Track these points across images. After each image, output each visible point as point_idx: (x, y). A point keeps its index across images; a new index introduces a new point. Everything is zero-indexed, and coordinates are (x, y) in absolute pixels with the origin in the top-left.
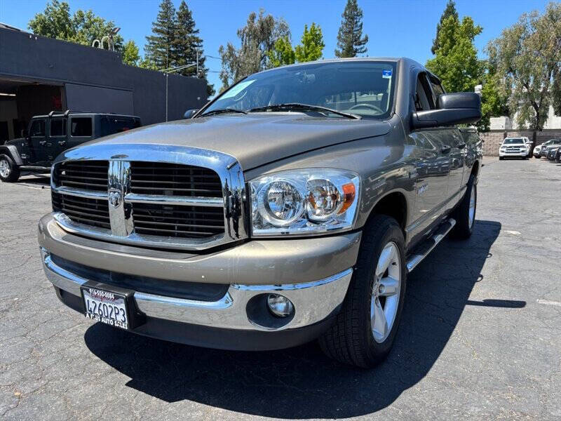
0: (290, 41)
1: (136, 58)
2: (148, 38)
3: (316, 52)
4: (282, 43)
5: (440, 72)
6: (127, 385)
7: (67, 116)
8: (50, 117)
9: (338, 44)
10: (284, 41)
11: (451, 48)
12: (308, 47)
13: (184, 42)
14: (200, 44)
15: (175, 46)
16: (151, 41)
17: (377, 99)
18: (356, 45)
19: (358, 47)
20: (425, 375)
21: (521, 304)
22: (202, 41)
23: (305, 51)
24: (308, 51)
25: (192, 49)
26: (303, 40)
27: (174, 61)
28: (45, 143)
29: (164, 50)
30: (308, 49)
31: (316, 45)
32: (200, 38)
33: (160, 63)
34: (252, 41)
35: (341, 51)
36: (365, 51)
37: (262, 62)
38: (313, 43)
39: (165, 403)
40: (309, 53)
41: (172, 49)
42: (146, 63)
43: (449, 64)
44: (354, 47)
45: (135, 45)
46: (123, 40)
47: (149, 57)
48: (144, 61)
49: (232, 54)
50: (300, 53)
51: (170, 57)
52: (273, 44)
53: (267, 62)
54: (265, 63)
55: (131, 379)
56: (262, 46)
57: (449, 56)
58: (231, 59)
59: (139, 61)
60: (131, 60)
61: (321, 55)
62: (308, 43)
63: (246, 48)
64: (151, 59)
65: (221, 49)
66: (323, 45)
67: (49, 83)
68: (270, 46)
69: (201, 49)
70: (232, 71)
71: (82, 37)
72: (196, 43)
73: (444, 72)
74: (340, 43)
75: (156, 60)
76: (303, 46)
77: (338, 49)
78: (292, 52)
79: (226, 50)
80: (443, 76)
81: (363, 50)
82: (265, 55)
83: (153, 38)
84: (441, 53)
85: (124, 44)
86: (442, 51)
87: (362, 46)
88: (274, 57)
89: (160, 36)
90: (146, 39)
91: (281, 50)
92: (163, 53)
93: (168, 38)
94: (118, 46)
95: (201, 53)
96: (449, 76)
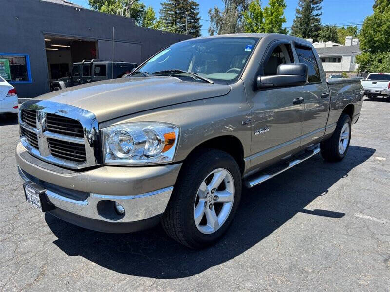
0: (260, 3)
1: (153, 19)
2: (162, 4)
3: (279, 11)
4: (254, 5)
5: (376, 26)
6: (54, 242)
7: (92, 64)
8: (83, 64)
9: (299, 4)
10: (256, 3)
11: (387, 6)
12: (274, 8)
13: (186, 6)
14: (197, 8)
15: (180, 9)
16: (164, 6)
17: (325, 46)
18: (313, 4)
19: (315, 6)
20: (233, 258)
21: (339, 215)
22: (198, 5)
23: (271, 11)
24: (273, 11)
25: (191, 11)
26: (270, 2)
27: (179, 20)
28: (80, 81)
29: (172, 13)
30: (273, 9)
31: (280, 6)
32: (197, 3)
33: (169, 22)
34: (232, 5)
35: (301, 9)
36: (320, 9)
37: (239, 20)
38: (277, 5)
39: (68, 256)
40: (274, 12)
41: (178, 12)
42: (160, 22)
43: (385, 19)
44: (312, 6)
45: (153, 10)
46: (145, 7)
47: (163, 18)
48: (159, 20)
49: (217, 15)
50: (267, 12)
51: (176, 17)
52: (247, 6)
53: (242, 20)
54: (241, 21)
55: (57, 239)
56: (239, 8)
57: (385, 12)
58: (217, 18)
59: (155, 21)
60: (150, 20)
61: (282, 13)
62: (273, 5)
63: (228, 10)
64: (163, 19)
65: (210, 12)
66: (285, 6)
67: (88, 40)
68: (246, 8)
69: (198, 11)
70: (217, 27)
71: (119, 5)
72: (194, 7)
73: (379, 25)
74: (301, 3)
75: (167, 20)
76: (269, 7)
77: (298, 8)
78: (261, 12)
79: (213, 12)
80: (378, 29)
81: (319, 8)
82: (241, 15)
83: (165, 4)
84: (378, 10)
85: (146, 9)
86: (380, 9)
87: (318, 5)
88: (247, 16)
89: (170, 2)
90: (161, 5)
91: (253, 11)
92: (172, 14)
93: (176, 4)
94: (142, 11)
95: (198, 14)
96: (383, 29)
